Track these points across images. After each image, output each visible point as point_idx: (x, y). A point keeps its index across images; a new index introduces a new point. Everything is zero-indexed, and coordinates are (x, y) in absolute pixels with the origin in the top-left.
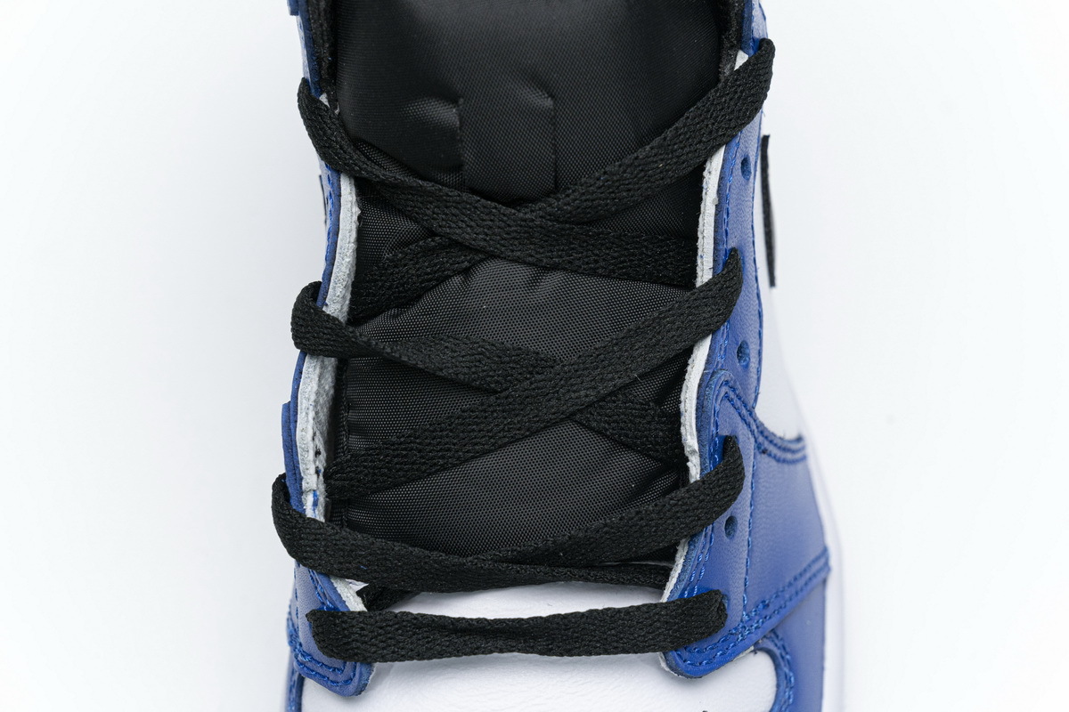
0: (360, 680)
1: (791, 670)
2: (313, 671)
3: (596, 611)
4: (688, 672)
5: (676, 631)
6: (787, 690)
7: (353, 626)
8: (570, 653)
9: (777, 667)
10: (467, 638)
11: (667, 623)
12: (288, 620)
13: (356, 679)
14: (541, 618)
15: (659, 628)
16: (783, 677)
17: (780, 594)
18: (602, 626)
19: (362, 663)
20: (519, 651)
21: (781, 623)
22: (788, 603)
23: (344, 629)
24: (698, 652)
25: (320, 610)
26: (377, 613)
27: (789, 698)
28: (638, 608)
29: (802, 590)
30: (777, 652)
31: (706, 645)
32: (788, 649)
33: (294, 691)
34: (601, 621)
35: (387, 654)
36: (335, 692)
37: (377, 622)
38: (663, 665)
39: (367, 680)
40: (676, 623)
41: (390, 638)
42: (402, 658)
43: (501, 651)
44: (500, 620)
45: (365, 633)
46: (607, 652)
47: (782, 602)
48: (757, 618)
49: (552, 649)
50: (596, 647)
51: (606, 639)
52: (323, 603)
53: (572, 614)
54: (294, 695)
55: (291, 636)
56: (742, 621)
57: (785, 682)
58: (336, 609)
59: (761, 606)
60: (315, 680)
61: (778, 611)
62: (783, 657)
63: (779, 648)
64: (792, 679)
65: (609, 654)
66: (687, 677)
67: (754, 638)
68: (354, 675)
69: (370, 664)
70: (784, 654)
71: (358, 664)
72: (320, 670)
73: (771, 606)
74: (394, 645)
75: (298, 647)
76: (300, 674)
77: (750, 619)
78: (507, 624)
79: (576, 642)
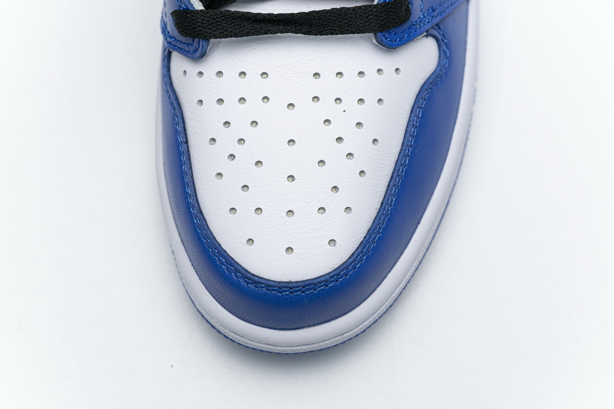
0: (202, 49)
1: (447, 48)
2: (176, 46)
3: (336, 9)
4: (387, 45)
5: (381, 21)
6: (445, 59)
7: (197, 18)
8: (321, 33)
9: (439, 46)
10: (263, 25)
11: (376, 16)
12: (161, 21)
13: (200, 49)
14: (304, 13)
15: (372, 19)
16: (442, 52)
17: (442, 4)
18: (340, 18)
19: (203, 40)
20: (292, 32)
21: (442, 20)
22: (446, 10)
23: (193, 20)
24: (394, 34)
25: (179, 10)
26: (211, 11)
27: (446, 63)
28: (360, 7)
29: (455, 3)
30: (440, 37)
31: (398, 30)
32: (446, 36)
33: (166, 60)
34: (339, 15)
35: (218, 34)
36: (188, 57)
37: (211, 16)
38: (374, 41)
39: (207, 49)
40: (381, 16)
41: (219, 25)
42: (226, 36)
43: (282, 32)
44: (281, 14)
45: (205, 22)
46: (342, 33)
47: (443, 9)
48: (428, 17)
49: (311, 31)
50: (336, 30)
51: (342, 25)
52: (180, 6)
53: (322, 10)
54: (166, 63)
55: (163, 29)
56: (419, 18)
57: (444, 54)
58: (188, 9)
59: (431, 10)
60: (177, 52)
61: (440, 14)
62: (443, 40)
63: (440, 35)
64: (448, 53)
65: (343, 34)
66: (388, 48)
67: (427, 27)
68: (199, 47)
69: (208, 40)
70: (443, 39)
71: (201, 40)
72: (180, 46)
73: (437, 11)
74: (221, 29)
75: (167, 34)
76: (169, 50)
77: (425, 17)
78: (285, 17)
79: (324, 27)
